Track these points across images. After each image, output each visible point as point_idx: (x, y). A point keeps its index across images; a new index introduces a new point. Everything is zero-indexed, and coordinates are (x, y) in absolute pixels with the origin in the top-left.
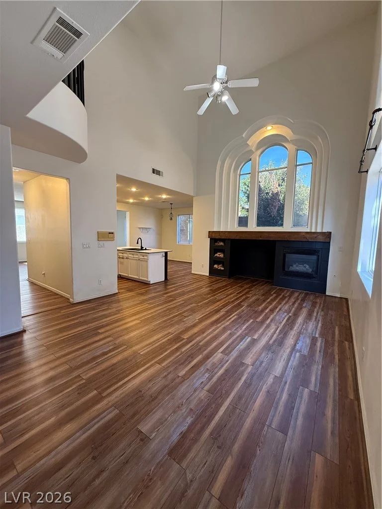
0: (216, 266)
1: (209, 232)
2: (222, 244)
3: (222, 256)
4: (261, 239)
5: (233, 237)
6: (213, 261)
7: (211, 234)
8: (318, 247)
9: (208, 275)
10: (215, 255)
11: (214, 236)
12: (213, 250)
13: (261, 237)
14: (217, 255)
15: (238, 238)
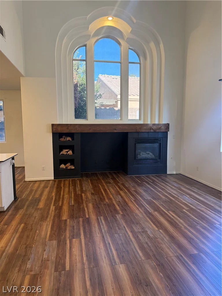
0: (63, 166)
1: (53, 125)
2: (69, 139)
3: (70, 152)
4: (116, 131)
5: (86, 131)
6: (58, 160)
7: (55, 127)
8: (160, 136)
9: (53, 178)
10: (61, 153)
11: (60, 130)
12: (58, 147)
13: (115, 130)
14: (64, 152)
15: (91, 131)
